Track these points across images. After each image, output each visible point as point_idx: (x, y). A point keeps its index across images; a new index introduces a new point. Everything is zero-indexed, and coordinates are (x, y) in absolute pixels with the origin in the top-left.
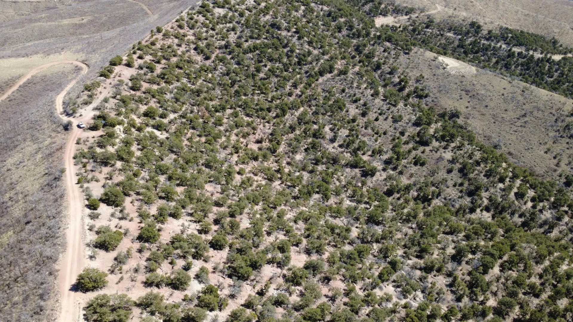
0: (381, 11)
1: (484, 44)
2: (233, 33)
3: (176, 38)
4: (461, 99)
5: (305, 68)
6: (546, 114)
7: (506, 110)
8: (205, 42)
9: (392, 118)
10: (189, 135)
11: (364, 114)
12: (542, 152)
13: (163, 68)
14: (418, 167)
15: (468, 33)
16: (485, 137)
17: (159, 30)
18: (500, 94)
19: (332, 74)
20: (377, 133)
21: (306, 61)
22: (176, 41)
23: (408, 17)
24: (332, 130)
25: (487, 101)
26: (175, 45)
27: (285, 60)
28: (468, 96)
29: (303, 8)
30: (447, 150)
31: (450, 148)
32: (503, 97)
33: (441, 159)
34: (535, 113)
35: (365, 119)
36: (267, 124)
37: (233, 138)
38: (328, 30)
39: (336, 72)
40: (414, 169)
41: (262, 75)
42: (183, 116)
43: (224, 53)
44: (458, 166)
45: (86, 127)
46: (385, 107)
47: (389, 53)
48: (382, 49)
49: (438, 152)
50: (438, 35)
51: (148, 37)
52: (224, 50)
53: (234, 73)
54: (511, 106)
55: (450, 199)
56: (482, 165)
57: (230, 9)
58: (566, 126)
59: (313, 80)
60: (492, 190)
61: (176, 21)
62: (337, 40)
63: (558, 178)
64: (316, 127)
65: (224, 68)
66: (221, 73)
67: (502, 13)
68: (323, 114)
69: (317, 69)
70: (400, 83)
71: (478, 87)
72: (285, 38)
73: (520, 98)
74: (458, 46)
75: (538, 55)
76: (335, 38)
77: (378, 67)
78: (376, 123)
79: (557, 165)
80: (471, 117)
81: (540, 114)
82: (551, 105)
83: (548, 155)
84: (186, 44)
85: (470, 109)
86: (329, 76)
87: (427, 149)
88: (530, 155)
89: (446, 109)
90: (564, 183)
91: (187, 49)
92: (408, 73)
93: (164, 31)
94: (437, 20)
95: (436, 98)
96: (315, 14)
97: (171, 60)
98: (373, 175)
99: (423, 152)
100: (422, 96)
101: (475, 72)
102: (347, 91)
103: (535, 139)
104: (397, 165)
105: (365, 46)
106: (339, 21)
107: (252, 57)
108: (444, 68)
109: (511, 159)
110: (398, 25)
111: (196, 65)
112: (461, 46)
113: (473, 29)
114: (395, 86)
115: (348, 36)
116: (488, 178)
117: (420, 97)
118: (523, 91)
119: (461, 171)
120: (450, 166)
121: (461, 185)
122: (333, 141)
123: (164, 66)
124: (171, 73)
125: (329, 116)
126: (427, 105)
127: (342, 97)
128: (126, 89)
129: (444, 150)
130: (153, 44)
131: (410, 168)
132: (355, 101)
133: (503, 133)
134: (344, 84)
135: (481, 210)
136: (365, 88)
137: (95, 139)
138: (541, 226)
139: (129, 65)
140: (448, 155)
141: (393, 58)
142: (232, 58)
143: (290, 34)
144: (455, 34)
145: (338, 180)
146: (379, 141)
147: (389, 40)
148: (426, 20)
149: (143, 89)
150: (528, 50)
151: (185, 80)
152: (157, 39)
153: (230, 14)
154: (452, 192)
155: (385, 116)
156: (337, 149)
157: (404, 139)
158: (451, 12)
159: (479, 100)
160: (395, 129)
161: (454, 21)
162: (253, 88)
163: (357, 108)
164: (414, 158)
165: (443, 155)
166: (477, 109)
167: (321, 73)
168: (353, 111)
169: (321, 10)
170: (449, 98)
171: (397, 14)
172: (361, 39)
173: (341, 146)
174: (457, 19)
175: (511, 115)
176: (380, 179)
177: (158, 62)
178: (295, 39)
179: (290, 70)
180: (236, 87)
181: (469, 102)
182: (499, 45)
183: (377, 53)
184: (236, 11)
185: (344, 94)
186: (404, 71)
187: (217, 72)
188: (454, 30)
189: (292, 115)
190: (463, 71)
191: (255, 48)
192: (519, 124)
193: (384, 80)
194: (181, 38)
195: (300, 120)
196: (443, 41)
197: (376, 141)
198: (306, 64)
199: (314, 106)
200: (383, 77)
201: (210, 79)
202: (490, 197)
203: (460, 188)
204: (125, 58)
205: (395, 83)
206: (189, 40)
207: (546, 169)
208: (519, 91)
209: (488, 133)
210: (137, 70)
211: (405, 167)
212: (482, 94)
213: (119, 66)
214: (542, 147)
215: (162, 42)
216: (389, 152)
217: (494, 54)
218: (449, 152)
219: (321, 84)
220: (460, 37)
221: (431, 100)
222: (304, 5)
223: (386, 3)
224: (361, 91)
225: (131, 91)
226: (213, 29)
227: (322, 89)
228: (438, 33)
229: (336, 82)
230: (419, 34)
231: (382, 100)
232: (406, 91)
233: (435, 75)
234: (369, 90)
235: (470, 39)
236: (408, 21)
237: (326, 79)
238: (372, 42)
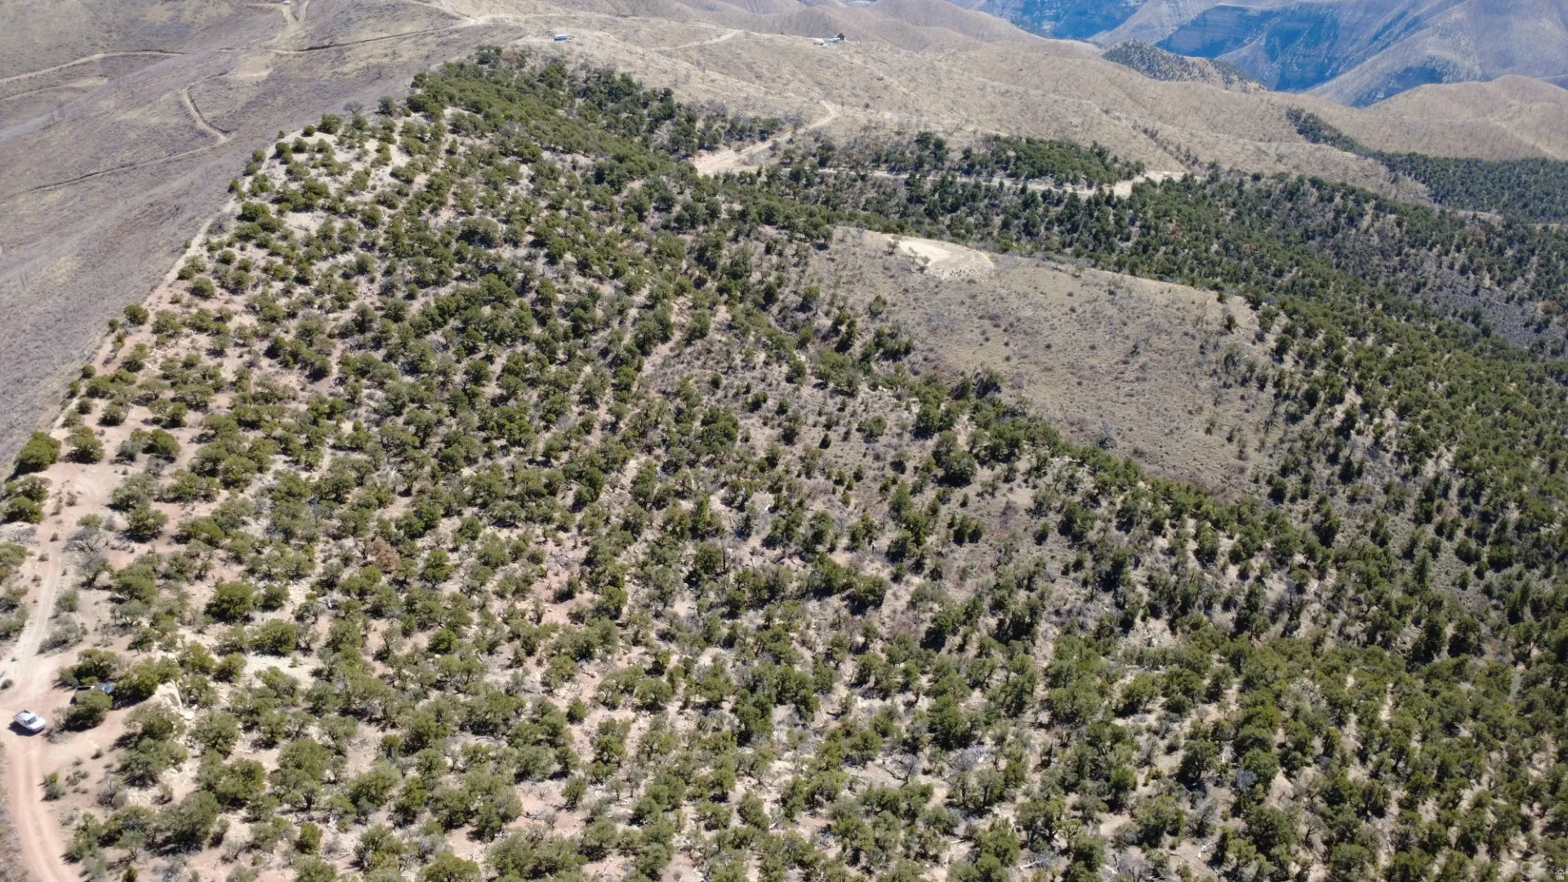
0: (700, 139)
1: (964, 186)
2: (362, 279)
3: (200, 329)
4: (987, 340)
5: (599, 340)
6: (1176, 337)
7: (1093, 348)
8: (293, 324)
9: (859, 430)
10: (375, 642)
11: (789, 437)
12: (1201, 433)
13: (200, 439)
14: (968, 546)
15: (919, 165)
16: (1072, 424)
17: (136, 317)
18: (1067, 309)
19: (670, 344)
20: (839, 482)
21: (593, 321)
22: (204, 340)
23: (768, 144)
24: (728, 502)
25: (1046, 333)
26: (203, 353)
27: (537, 331)
28: (1000, 330)
29: (525, 169)
30: (1013, 484)
31: (1019, 478)
32: (1074, 316)
33: (1008, 510)
34: (1154, 340)
35: (798, 449)
36: (561, 535)
37: (497, 607)
38: (612, 221)
39: (677, 336)
40: (961, 555)
41: (492, 389)
42: (328, 584)
43: (360, 347)
44: (1053, 519)
45: (52, 724)
46: (832, 405)
47: (780, 254)
48: (762, 247)
49: (997, 494)
50: (855, 180)
51: (108, 347)
52: (358, 338)
53: (412, 401)
54: (1100, 335)
55: (1070, 612)
56: (1104, 503)
57: (332, 210)
58: (1226, 359)
59: (631, 370)
60: (1148, 560)
61: (181, 277)
62: (644, 245)
63: (1253, 487)
64: (687, 505)
65: (379, 394)
66: (376, 411)
67: (952, 96)
68: (692, 464)
69: (627, 339)
70: (835, 330)
71: (1014, 302)
72: (514, 265)
73: (1111, 311)
74: (910, 200)
75: (1085, 193)
76: (637, 238)
77: (770, 297)
78: (828, 453)
79: (1241, 456)
80: (1025, 382)
81: (1162, 342)
82: (1179, 314)
83: (1217, 438)
84: (236, 345)
85: (1014, 361)
86: (662, 350)
87: (971, 491)
88: (1179, 446)
89: (963, 374)
90: (1270, 496)
91: (247, 357)
92: (845, 299)
93: (152, 318)
94: (840, 142)
95: (931, 350)
96: (563, 180)
97: (211, 406)
98: (878, 604)
99: (964, 504)
100: (898, 351)
101: (992, 265)
102: (724, 382)
103: (1174, 403)
104: (923, 557)
105: (718, 246)
106: (632, 190)
107: (443, 340)
108: (922, 269)
109: (1145, 465)
110: (753, 170)
111: (293, 405)
112: (915, 199)
113: (927, 153)
114: (825, 338)
115: (666, 227)
116: (1128, 532)
117: (894, 355)
118: (1111, 293)
119: (1066, 528)
120: (1038, 524)
121: (1078, 565)
122: (743, 532)
123: (198, 432)
124: (230, 451)
125: (708, 464)
126: (916, 373)
127: (718, 401)
128: (116, 543)
129: (1008, 486)
130: (133, 365)
131: (951, 556)
132: (756, 406)
133: (1106, 405)
134: (711, 363)
135: (1144, 619)
136: (766, 364)
137: (107, 759)
138: (1274, 619)
139: (85, 456)
140: (1023, 497)
141: (796, 265)
142: (389, 357)
143: (522, 252)
144: (891, 170)
145: (804, 643)
146: (853, 501)
147: (769, 218)
148: (814, 147)
149: (171, 528)
150: (1059, 184)
151: (279, 463)
152: (140, 348)
153: (338, 224)
154: (1066, 591)
155: (842, 430)
156: (762, 554)
157: (909, 478)
158: (862, 117)
159: (1026, 333)
160: (877, 458)
161: (877, 138)
162: (483, 434)
163: (765, 424)
164: (951, 525)
165: (1011, 497)
166: (1032, 359)
167: (643, 346)
168: (761, 436)
169: (574, 168)
170: (958, 342)
171: (741, 139)
172: (701, 228)
173: (769, 543)
174: (881, 133)
175: (1106, 358)
176: (900, 609)
177: (175, 422)
178: (540, 265)
179: (561, 356)
180: (435, 442)
181: (1007, 344)
182: (996, 181)
183: (754, 260)
184: (351, 212)
185: (720, 393)
186: (834, 296)
187: (362, 411)
188: (886, 161)
189: (614, 487)
190: (965, 267)
191: (444, 312)
192: (1130, 375)
193: (794, 328)
194: (214, 326)
195: (640, 495)
196: (872, 194)
197: (846, 502)
198: (595, 331)
199: (659, 446)
200: (789, 321)
201: (353, 439)
202: (1150, 578)
203: (1081, 575)
204: (59, 434)
205: (824, 331)
206: (241, 329)
207: (1223, 471)
208: (1104, 296)
209: (1075, 413)
210: (121, 468)
211: (940, 554)
212: (1029, 318)
213: (52, 467)
214: (1196, 419)
215: (158, 354)
216: (887, 527)
217: (993, 205)
218: (1019, 486)
219: (652, 377)
220: (905, 176)
221: (920, 358)
222: (525, 162)
223: (703, 116)
224: (757, 373)
225: (134, 545)
226: (303, 281)
227: (660, 391)
228: (853, 173)
229: (689, 363)
230: (809, 184)
231: (815, 386)
232: (857, 348)
233: (906, 290)
234: (775, 366)
235: (930, 178)
236: (773, 156)
237: (659, 361)
238: (730, 234)
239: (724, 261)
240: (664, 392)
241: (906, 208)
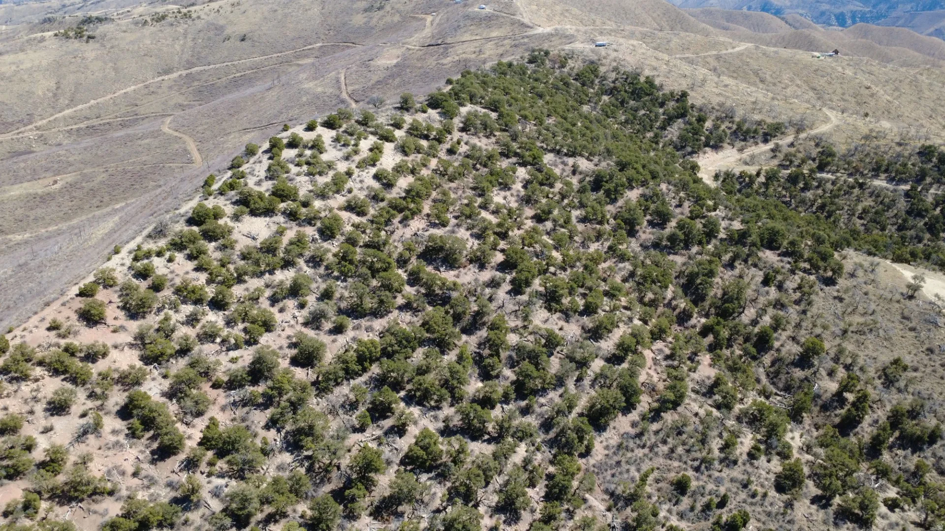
0: (707, 138)
2: (291, 303)
3: (57, 371)
15: (920, 178)
19: (634, 416)
22: (52, 388)
23: (771, 145)
26: (38, 410)
27: (474, 386)
29: (522, 173)
38: (599, 237)
39: (645, 403)
43: (244, 405)
47: (780, 287)
48: (759, 276)
50: (853, 187)
52: (247, 389)
57: (292, 216)
59: (575, 455)
61: (82, 294)
62: (627, 266)
67: (932, 104)
69: (580, 405)
70: (839, 398)
72: (473, 293)
74: (909, 213)
76: (622, 258)
77: (762, 343)
84: (90, 396)
86: (622, 424)
91: (91, 417)
92: (854, 357)
94: (841, 149)
96: (558, 186)
100: (920, 439)
102: (694, 484)
105: (711, 274)
106: (627, 202)
107: (353, 396)
110: (752, 170)
111: (106, 504)
112: (915, 212)
113: (929, 166)
114: (825, 408)
115: (656, 245)
117: (914, 443)
134: (680, 450)
136: (752, 456)
141: (797, 302)
142: (273, 422)
143: (486, 275)
144: (891, 180)
147: (771, 242)
148: (814, 152)
153: (290, 234)
158: (864, 126)
161: (878, 147)
167: (598, 419)
169: (574, 173)
171: (745, 140)
172: (695, 249)
174: (882, 142)
178: (502, 294)
183: (749, 293)
184: (310, 221)
185: (686, 502)
186: (841, 351)
188: (886, 171)
191: (364, 359)
193: (788, 389)
194: (76, 368)
196: (868, 202)
198: (543, 390)
200: (783, 377)
205: (826, 398)
219: (600, 468)
220: (907, 187)
222: (524, 164)
223: (713, 118)
224: (736, 473)
226: (218, 304)
227: (606, 491)
228: (851, 180)
229: (651, 449)
230: (806, 188)
231: (814, 500)
232: (866, 430)
233: (930, 351)
234: (763, 458)
235: (932, 191)
236: (775, 157)
237: (614, 441)
238: (726, 257)
239: (715, 292)
240: (612, 494)
241: (905, 221)
